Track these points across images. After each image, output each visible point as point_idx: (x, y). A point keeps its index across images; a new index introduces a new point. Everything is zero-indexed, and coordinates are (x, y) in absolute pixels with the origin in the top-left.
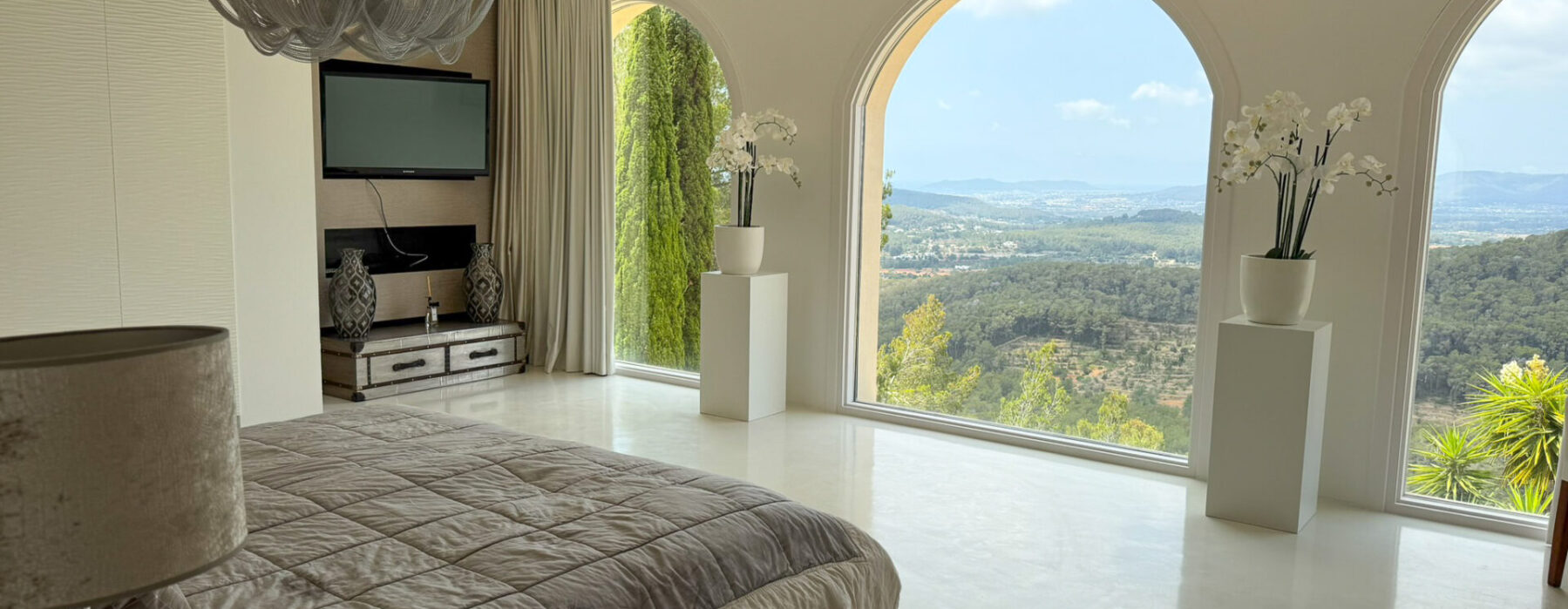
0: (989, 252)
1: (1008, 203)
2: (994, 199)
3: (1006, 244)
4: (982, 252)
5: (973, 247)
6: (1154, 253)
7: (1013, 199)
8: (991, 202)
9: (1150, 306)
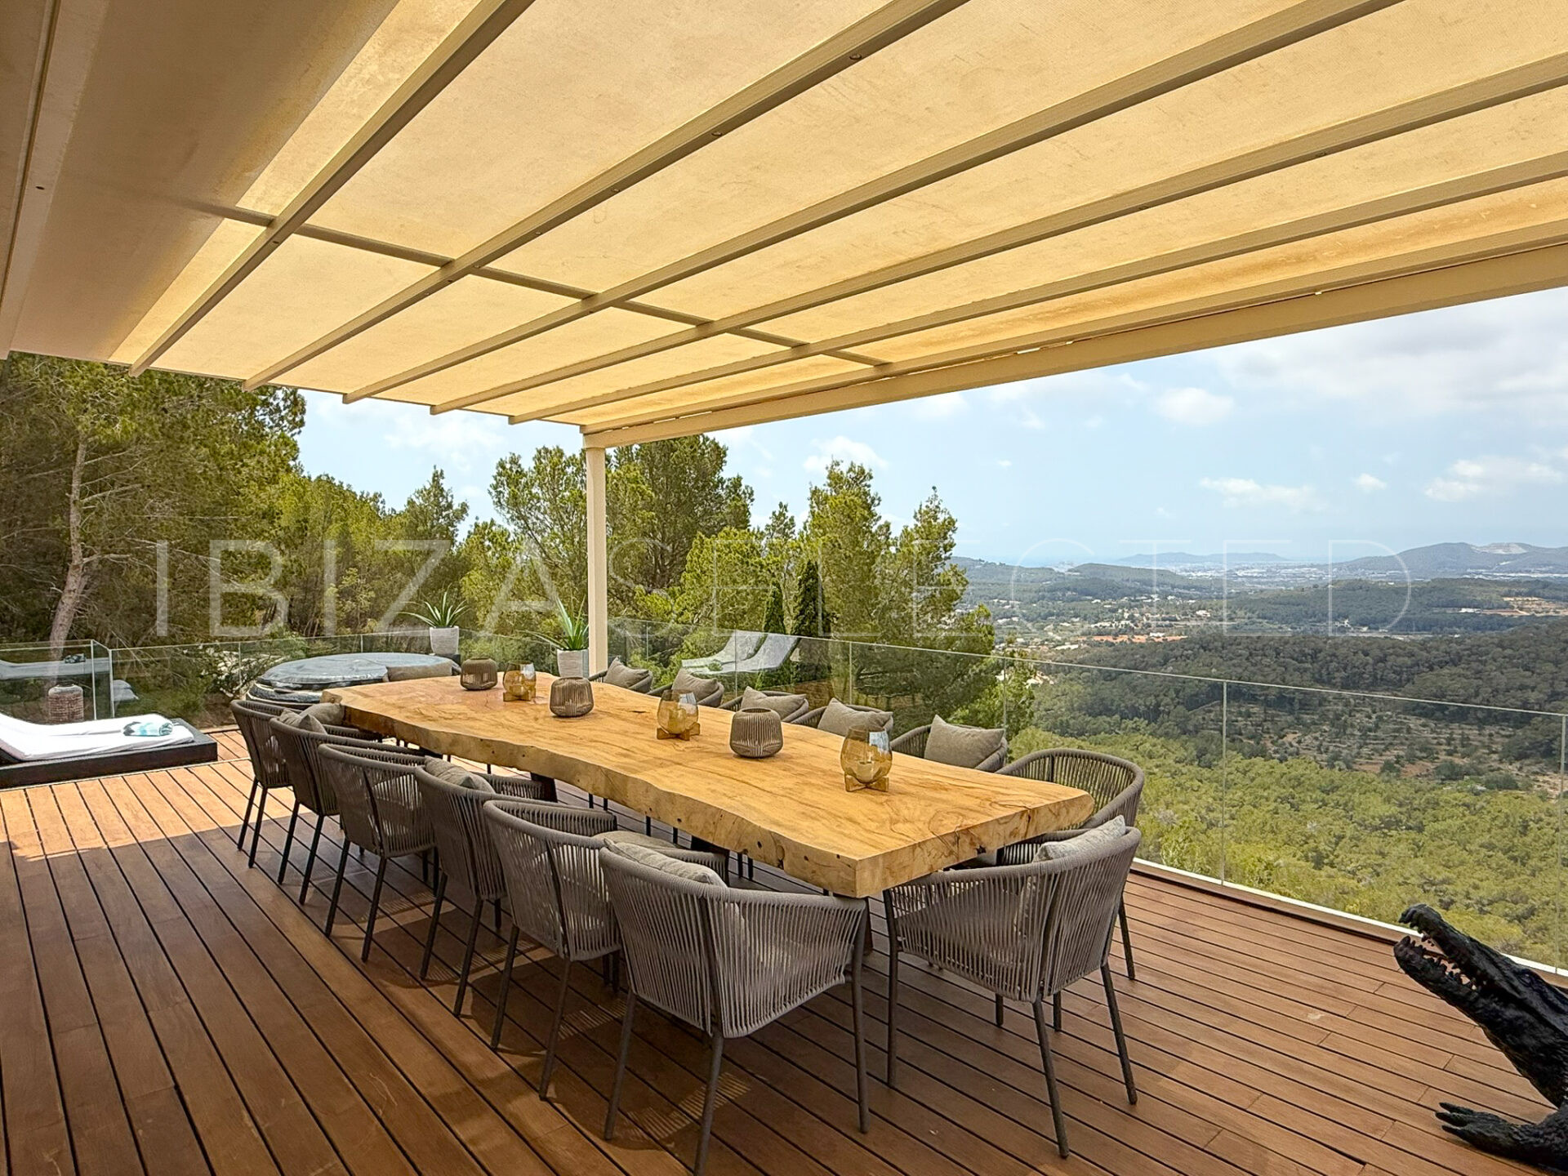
0: (1182, 620)
1: (1199, 574)
2: (1186, 571)
3: (1200, 613)
4: (1176, 620)
5: (1167, 616)
6: (1346, 621)
7: (1205, 571)
8: (1184, 574)
9: (1343, 674)
